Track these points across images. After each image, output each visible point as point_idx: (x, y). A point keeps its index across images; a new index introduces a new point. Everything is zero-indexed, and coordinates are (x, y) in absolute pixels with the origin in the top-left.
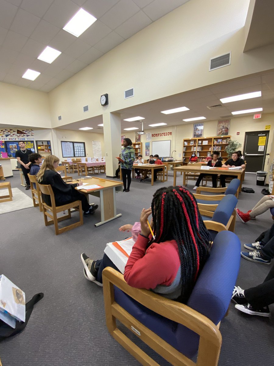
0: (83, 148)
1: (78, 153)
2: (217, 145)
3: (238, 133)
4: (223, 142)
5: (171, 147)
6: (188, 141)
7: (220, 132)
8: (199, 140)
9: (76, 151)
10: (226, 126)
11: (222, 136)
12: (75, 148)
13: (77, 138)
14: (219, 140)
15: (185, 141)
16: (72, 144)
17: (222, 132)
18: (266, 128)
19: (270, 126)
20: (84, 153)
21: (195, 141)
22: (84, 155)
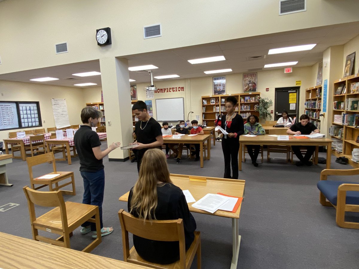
0: (36, 112)
1: (26, 120)
2: (245, 104)
3: (267, 90)
4: (251, 100)
5: (185, 106)
6: (208, 99)
7: (247, 87)
8: (222, 98)
9: (23, 118)
10: (253, 80)
11: (250, 93)
12: (21, 112)
13: (24, 95)
14: (247, 98)
15: (203, 99)
16: (14, 105)
17: (248, 87)
18: (297, 84)
19: (300, 81)
20: (37, 120)
21: (217, 99)
22: (37, 124)
